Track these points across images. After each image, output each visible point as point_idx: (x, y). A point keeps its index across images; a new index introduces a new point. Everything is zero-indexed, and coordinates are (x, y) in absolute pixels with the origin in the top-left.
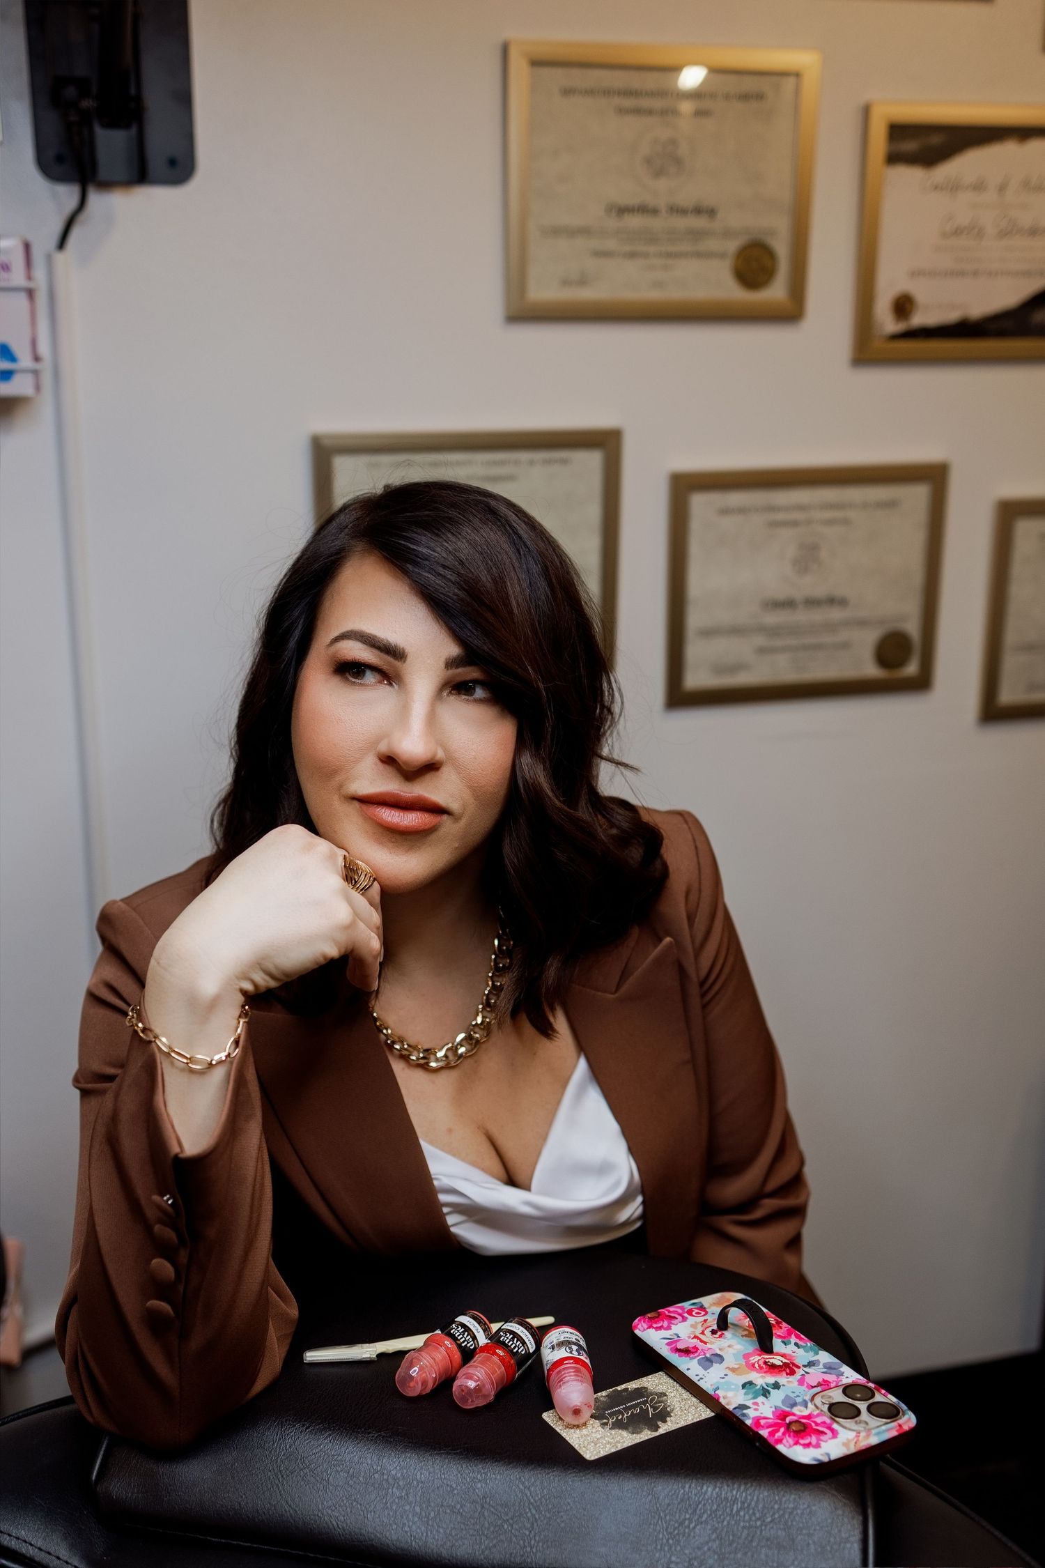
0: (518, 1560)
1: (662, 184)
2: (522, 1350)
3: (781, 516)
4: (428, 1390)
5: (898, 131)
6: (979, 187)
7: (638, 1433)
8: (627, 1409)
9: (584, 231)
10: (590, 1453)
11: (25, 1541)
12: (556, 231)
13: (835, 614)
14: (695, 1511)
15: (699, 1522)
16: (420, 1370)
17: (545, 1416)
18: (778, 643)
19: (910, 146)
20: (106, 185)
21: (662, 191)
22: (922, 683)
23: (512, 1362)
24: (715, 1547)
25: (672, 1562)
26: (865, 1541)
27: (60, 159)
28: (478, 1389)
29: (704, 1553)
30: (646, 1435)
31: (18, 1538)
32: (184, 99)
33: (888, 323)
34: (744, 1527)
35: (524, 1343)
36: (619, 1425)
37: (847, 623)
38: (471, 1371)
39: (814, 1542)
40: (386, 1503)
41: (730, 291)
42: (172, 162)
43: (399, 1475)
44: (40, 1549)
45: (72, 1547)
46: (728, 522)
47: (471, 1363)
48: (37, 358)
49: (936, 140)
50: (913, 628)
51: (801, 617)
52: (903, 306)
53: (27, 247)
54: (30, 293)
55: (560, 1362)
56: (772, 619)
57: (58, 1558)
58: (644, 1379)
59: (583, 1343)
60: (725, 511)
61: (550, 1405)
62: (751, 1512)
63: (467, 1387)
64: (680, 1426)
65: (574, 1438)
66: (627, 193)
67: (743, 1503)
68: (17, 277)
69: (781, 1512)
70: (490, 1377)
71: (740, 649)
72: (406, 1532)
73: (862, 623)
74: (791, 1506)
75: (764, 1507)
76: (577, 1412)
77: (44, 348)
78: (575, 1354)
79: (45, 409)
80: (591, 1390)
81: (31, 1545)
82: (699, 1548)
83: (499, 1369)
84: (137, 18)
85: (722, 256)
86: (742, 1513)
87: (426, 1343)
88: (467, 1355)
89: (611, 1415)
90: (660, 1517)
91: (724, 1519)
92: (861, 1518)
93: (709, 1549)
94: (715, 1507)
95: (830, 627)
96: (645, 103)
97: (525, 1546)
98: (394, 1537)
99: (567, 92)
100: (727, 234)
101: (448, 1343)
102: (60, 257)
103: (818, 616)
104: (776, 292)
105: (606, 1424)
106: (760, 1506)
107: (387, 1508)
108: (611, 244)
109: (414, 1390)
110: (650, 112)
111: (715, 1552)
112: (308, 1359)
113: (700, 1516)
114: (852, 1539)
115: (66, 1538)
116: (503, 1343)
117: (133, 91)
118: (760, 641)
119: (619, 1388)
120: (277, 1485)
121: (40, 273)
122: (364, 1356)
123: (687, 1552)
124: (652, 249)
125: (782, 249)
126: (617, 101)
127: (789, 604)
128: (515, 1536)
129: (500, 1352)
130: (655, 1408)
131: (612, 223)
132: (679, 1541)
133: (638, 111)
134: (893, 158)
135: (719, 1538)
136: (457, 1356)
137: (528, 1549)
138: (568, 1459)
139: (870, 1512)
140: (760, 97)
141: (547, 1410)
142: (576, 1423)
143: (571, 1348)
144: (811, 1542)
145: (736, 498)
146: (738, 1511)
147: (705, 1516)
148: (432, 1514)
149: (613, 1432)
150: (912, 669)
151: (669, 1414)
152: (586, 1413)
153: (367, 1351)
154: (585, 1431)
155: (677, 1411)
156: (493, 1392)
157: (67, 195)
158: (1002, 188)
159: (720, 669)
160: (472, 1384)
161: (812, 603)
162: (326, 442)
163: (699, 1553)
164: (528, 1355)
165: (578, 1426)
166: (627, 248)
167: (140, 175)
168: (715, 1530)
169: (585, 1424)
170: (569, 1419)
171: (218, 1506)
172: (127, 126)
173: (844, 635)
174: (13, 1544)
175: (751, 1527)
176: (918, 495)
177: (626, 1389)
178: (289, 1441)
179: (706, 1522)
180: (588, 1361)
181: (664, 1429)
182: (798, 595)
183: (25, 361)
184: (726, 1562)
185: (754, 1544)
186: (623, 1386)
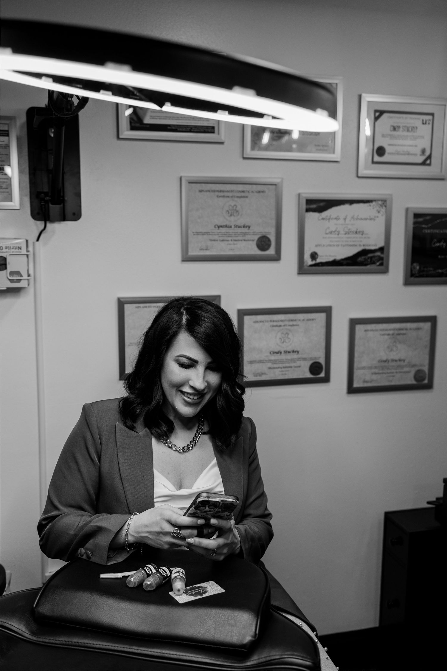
0: (157, 631)
1: (232, 218)
2: (165, 575)
3: (275, 324)
4: (136, 586)
5: (309, 202)
6: (337, 218)
7: (196, 597)
8: (194, 591)
9: (207, 233)
10: (181, 602)
11: (13, 626)
12: (198, 233)
13: (295, 356)
14: (209, 616)
15: (210, 619)
16: (134, 579)
17: (170, 593)
18: (275, 366)
19: (314, 206)
20: (52, 221)
21: (232, 221)
22: (326, 380)
23: (162, 578)
24: (214, 626)
25: (201, 630)
26: (256, 625)
27: (38, 214)
28: (150, 585)
29: (210, 628)
30: (199, 597)
31: (10, 625)
32: (78, 195)
33: (308, 261)
34: (223, 621)
35: (166, 573)
36: (191, 595)
37: (299, 359)
38: (149, 579)
39: (242, 625)
40: (120, 615)
41: (256, 251)
42: (74, 214)
43: (125, 608)
44: (17, 628)
45: (26, 628)
46: (257, 325)
47: (150, 577)
48: (29, 275)
49: (322, 204)
50: (322, 361)
51: (283, 357)
52: (314, 256)
53: (27, 241)
54: (27, 256)
55: (176, 577)
56: (273, 358)
57: (22, 631)
58: (202, 584)
59: (184, 573)
60: (256, 322)
61: (172, 590)
62: (225, 616)
63: (147, 584)
64: (209, 595)
65: (177, 598)
66: (220, 221)
67: (223, 614)
68: (24, 251)
69: (234, 616)
70: (155, 582)
71: (263, 368)
72: (125, 623)
73: (304, 359)
74: (237, 615)
75: (229, 615)
76: (179, 590)
77: (31, 272)
78: (181, 575)
79: (31, 290)
80: (184, 586)
81: (14, 627)
82: (209, 627)
83: (158, 579)
84: (63, 173)
85: (253, 240)
86: (222, 617)
87: (137, 572)
88: (148, 575)
89: (189, 592)
90: (199, 618)
91: (217, 619)
92: (256, 618)
93: (212, 627)
94: (215, 615)
95: (293, 360)
96: (226, 194)
97: (159, 627)
98: (121, 625)
99: (200, 191)
100: (254, 234)
101: (143, 572)
102: (37, 243)
103: (289, 356)
104: (271, 251)
105: (187, 595)
106: (228, 615)
107: (120, 617)
108: (216, 237)
109: (131, 585)
110: (228, 197)
111: (213, 628)
112: (101, 576)
113: (210, 618)
114: (253, 624)
115: (25, 625)
116: (160, 572)
117: (62, 195)
118: (270, 365)
119: (194, 586)
120: (89, 610)
121: (31, 249)
122: (118, 576)
123: (205, 627)
124: (230, 239)
125: (273, 239)
126: (217, 194)
127: (279, 352)
128: (157, 624)
129: (159, 575)
130: (203, 591)
131: (216, 231)
132: (203, 625)
133: (224, 197)
134: (308, 210)
135: (215, 624)
136: (146, 576)
137: (160, 628)
138: (174, 603)
139: (259, 617)
140: (263, 192)
141: (171, 591)
142: (178, 594)
143: (180, 573)
144: (241, 624)
145: (260, 318)
146: (221, 616)
147: (212, 618)
148: (133, 618)
149: (189, 596)
150: (322, 375)
151: (207, 592)
152: (182, 591)
153: (119, 575)
154: (181, 596)
155: (209, 592)
156: (155, 586)
157: (40, 225)
158: (345, 219)
159: (256, 375)
160: (149, 583)
161: (286, 352)
162: (122, 300)
163: (209, 628)
164: (167, 577)
165: (179, 595)
166: (221, 238)
167: (64, 218)
168: (214, 621)
169: (181, 595)
170: (177, 593)
171: (71, 615)
172: (60, 204)
173: (298, 363)
174: (9, 626)
175: (225, 620)
176: (322, 316)
177: (196, 586)
178: (93, 597)
179: (212, 619)
180: (185, 578)
181: (204, 596)
182: (282, 350)
183: (25, 276)
184: (216, 630)
185: (225, 625)
186: (195, 586)
